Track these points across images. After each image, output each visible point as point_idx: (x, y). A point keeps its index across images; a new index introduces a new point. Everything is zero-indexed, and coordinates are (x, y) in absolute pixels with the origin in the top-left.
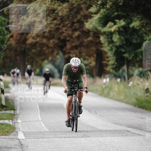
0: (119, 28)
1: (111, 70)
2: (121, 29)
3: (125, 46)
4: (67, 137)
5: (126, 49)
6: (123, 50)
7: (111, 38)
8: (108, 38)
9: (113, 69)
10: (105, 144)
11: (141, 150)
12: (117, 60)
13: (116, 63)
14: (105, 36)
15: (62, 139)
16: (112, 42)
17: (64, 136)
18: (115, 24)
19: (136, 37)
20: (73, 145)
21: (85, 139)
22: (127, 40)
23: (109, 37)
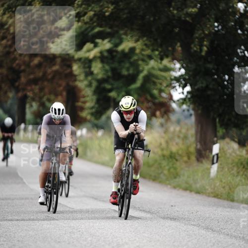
0: (101, 52)
1: (89, 117)
2: (106, 54)
3: (111, 80)
4: (22, 220)
5: (112, 84)
6: (108, 86)
7: (90, 67)
8: (84, 67)
9: (92, 114)
10: (79, 231)
11: (135, 240)
12: (98, 101)
13: (97, 106)
14: (80, 64)
15: (13, 222)
16: (91, 73)
17: (16, 218)
18: (96, 45)
19: (127, 65)
20: (31, 233)
21: (49, 222)
22: (113, 70)
23: (87, 65)
